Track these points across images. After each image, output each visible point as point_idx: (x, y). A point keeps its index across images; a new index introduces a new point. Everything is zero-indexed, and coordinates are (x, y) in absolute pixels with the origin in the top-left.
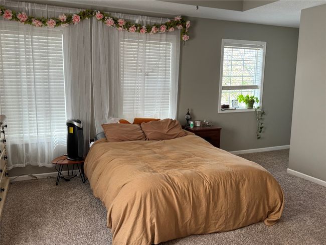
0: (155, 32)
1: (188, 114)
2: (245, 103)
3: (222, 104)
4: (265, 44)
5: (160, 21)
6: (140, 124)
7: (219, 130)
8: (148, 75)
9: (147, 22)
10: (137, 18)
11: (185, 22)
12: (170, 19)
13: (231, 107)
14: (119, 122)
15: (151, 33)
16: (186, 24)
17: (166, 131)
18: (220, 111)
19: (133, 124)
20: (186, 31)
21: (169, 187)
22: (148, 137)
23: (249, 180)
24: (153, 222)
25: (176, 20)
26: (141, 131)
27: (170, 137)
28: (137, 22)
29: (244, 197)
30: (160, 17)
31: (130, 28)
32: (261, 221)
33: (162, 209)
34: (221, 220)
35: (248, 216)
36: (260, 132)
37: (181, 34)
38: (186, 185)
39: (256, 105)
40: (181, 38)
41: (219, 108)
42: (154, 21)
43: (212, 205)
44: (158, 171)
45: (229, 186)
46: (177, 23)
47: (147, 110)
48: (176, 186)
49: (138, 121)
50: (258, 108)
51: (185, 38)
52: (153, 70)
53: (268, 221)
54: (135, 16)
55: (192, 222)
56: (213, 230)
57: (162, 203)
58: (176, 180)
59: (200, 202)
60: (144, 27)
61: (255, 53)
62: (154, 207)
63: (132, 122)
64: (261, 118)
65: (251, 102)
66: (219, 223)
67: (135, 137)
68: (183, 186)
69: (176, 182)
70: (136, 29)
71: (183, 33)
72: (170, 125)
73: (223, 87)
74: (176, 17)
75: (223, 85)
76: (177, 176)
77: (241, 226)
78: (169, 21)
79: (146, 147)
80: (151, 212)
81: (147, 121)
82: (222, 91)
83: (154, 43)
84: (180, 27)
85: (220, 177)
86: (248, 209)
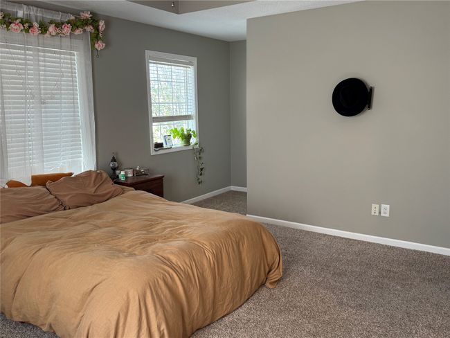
0: (54, 34)
1: (114, 160)
2: (180, 139)
3: (154, 142)
4: (195, 60)
5: (58, 17)
6: (44, 185)
7: (161, 179)
8: (44, 103)
9: (36, 17)
10: (20, 8)
11: (97, 21)
12: (73, 14)
13: (165, 146)
14: (6, 187)
15: (47, 35)
16: (98, 26)
17: (92, 190)
18: (153, 153)
19: (32, 185)
20: (101, 35)
21: (171, 271)
22: (67, 203)
23: (248, 238)
24: (162, 329)
25: (83, 17)
26: (51, 197)
27: (101, 199)
28: (20, 14)
29: (246, 260)
30: (58, 11)
31: (12, 25)
32: (263, 284)
33: (168, 307)
34: (227, 298)
35: (252, 282)
36: (201, 175)
37: (92, 40)
38: (188, 263)
39: (193, 140)
40: (93, 46)
41: (152, 147)
42: (49, 16)
43: (218, 281)
44: (136, 253)
45: (231, 250)
46: (85, 23)
47: (47, 161)
48: (177, 268)
49: (39, 181)
50: (196, 144)
51: (100, 46)
52: (53, 94)
53: (270, 283)
54: (17, 5)
55: (200, 311)
56: (220, 314)
57: (166, 297)
58: (174, 259)
59: (205, 281)
60: (36, 25)
61: (183, 72)
62: (158, 307)
63: (29, 183)
64: (200, 158)
65: (187, 138)
66: (226, 304)
67: (46, 206)
68: (185, 265)
69: (174, 261)
70: (23, 28)
71: (95, 37)
72: (95, 180)
73: (153, 118)
74: (81, 14)
75: (154, 115)
76: (172, 253)
77: (247, 298)
78: (72, 17)
79: (75, 220)
80: (157, 315)
81: (55, 178)
82: (154, 124)
83: (51, 52)
84: (89, 29)
85: (221, 241)
86: (251, 274)
